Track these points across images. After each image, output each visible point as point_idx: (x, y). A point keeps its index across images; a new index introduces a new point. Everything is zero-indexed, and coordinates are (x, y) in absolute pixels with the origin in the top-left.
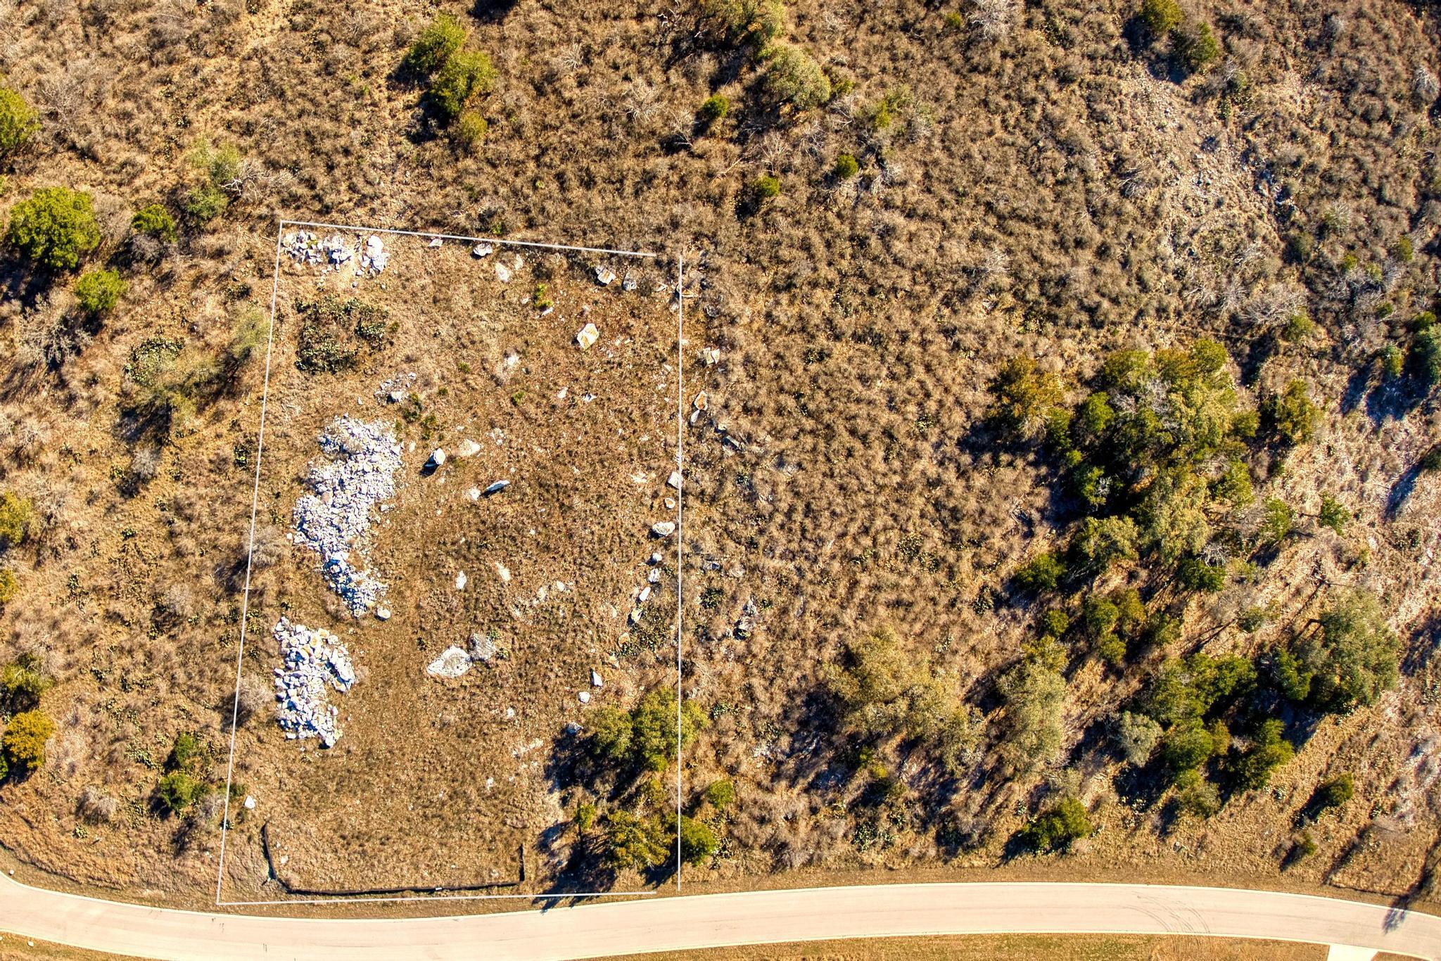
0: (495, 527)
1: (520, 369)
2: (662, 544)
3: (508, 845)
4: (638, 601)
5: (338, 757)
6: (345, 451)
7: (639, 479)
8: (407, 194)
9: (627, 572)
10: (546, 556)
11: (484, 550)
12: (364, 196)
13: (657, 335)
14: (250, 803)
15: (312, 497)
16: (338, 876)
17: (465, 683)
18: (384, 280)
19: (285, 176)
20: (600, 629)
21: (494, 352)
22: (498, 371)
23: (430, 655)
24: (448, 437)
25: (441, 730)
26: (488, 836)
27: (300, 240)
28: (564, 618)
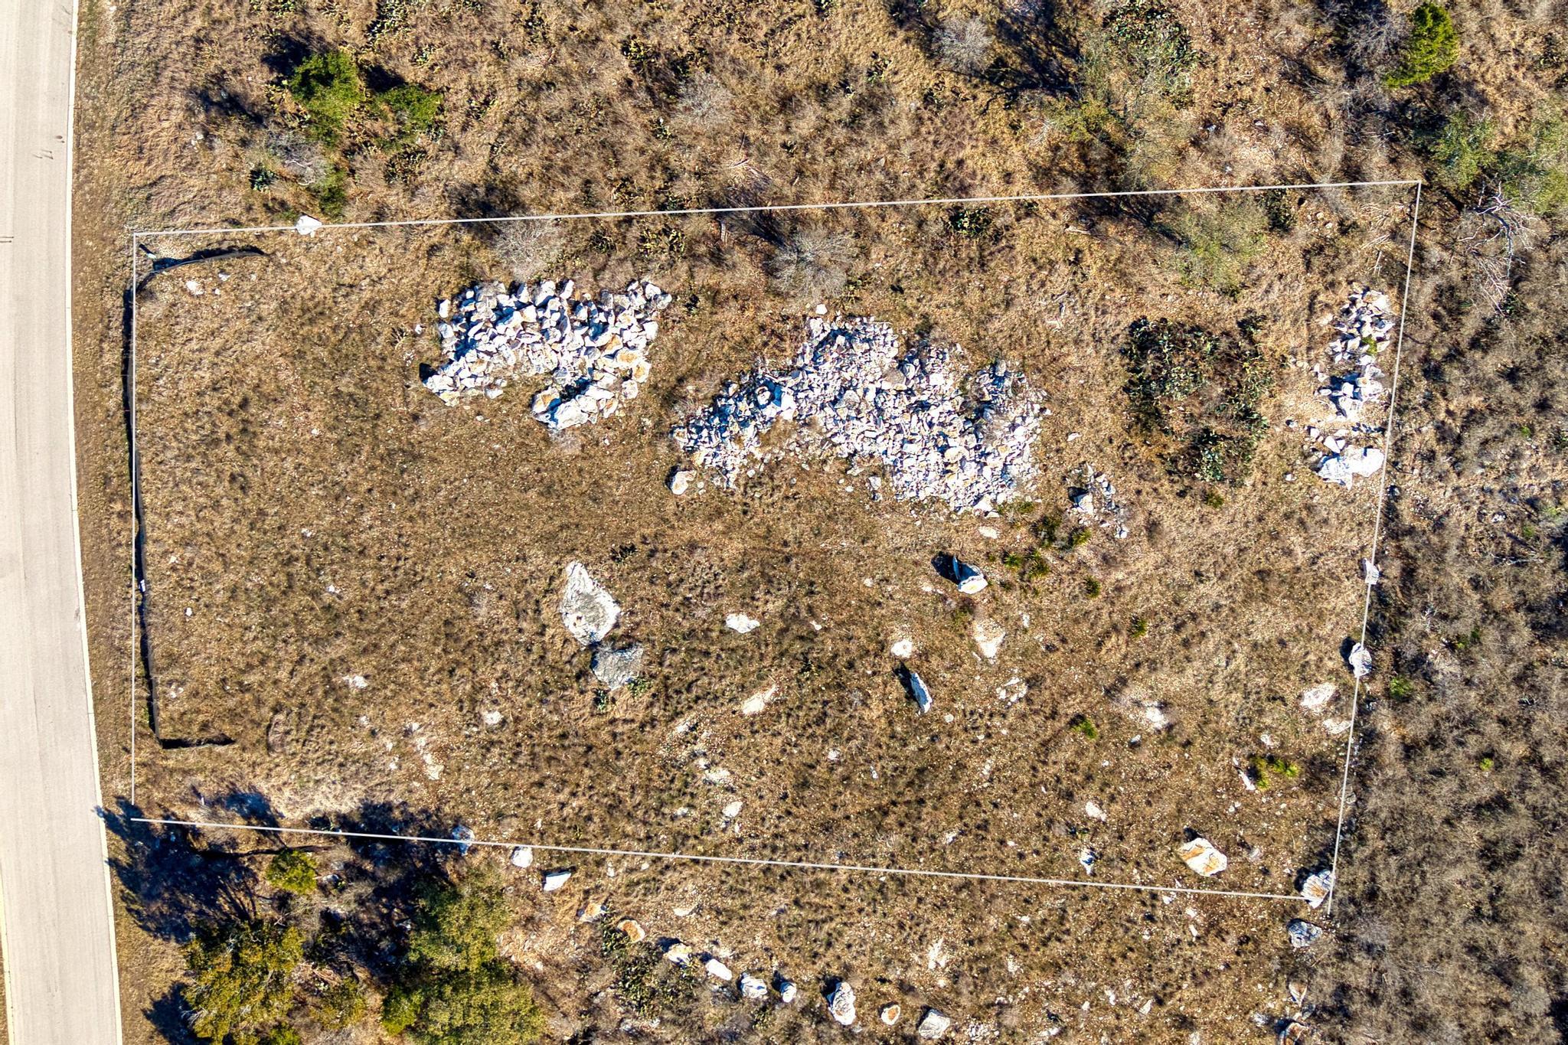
0: (840, 686)
1: (1139, 732)
2: (812, 1003)
3: (233, 715)
4: (706, 958)
5: (405, 396)
6: (980, 412)
7: (936, 955)
8: (1461, 518)
9: (759, 936)
10: (788, 782)
11: (798, 666)
12: (1459, 440)
13: (1208, 986)
14: (308, 225)
15: (894, 352)
16: (164, 392)
17: (550, 632)
18: (1302, 477)
19: (1496, 291)
20: (651, 885)
21: (1172, 683)
22: (1135, 691)
23: (601, 568)
24: (1007, 598)
25: (460, 590)
26: (252, 679)
27: (1378, 321)
28: (673, 818)
